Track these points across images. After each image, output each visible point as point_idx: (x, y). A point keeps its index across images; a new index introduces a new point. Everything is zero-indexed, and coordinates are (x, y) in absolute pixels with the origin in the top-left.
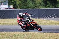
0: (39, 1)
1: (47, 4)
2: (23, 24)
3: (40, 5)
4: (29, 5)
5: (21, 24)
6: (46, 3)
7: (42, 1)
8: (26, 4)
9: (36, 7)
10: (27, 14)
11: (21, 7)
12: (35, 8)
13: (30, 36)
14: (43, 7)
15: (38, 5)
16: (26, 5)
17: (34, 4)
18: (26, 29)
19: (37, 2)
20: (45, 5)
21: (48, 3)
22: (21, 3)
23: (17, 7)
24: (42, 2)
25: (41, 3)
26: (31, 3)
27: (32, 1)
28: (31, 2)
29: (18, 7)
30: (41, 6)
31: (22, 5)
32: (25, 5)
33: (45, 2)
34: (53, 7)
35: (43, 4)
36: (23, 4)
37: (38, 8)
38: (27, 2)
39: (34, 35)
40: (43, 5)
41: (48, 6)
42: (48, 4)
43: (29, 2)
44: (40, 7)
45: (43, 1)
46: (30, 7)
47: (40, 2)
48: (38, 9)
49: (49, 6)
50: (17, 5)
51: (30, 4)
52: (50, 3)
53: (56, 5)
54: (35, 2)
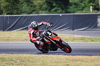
0: (38, 1)
1: (52, 7)
2: (38, 40)
3: (41, 8)
4: (22, 8)
5: (35, 40)
6: (50, 5)
7: (44, 1)
8: (16, 7)
9: (33, 13)
10: (45, 23)
11: (8, 12)
12: (31, 13)
13: (24, 61)
14: (46, 12)
15: (37, 8)
16: (18, 9)
17: (31, 6)
18: (43, 49)
19: (35, 3)
20: (49, 8)
21: (54, 5)
22: (8, 5)
23: (2, 11)
24: (44, 4)
25: (42, 6)
26: (26, 5)
27: (27, 2)
28: (25, 3)
29: (4, 12)
30: (43, 10)
31: (10, 8)
32: (15, 9)
33: (50, 3)
34: (63, 12)
35: (45, 6)
36: (12, 7)
37: (37, 13)
38: (18, 3)
39: (30, 60)
40: (46, 9)
41: (54, 9)
42: (55, 7)
43: (22, 3)
44: (40, 12)
45: (46, 2)
46: (24, 13)
47: (40, 3)
48: (37, 15)
49: (56, 11)
50: (2, 8)
51: (24, 7)
52: (57, 5)
53: (68, 8)
54: (32, 3)
